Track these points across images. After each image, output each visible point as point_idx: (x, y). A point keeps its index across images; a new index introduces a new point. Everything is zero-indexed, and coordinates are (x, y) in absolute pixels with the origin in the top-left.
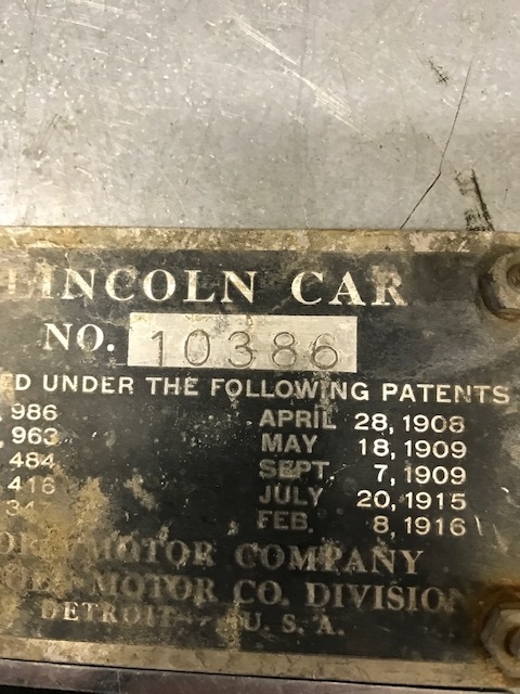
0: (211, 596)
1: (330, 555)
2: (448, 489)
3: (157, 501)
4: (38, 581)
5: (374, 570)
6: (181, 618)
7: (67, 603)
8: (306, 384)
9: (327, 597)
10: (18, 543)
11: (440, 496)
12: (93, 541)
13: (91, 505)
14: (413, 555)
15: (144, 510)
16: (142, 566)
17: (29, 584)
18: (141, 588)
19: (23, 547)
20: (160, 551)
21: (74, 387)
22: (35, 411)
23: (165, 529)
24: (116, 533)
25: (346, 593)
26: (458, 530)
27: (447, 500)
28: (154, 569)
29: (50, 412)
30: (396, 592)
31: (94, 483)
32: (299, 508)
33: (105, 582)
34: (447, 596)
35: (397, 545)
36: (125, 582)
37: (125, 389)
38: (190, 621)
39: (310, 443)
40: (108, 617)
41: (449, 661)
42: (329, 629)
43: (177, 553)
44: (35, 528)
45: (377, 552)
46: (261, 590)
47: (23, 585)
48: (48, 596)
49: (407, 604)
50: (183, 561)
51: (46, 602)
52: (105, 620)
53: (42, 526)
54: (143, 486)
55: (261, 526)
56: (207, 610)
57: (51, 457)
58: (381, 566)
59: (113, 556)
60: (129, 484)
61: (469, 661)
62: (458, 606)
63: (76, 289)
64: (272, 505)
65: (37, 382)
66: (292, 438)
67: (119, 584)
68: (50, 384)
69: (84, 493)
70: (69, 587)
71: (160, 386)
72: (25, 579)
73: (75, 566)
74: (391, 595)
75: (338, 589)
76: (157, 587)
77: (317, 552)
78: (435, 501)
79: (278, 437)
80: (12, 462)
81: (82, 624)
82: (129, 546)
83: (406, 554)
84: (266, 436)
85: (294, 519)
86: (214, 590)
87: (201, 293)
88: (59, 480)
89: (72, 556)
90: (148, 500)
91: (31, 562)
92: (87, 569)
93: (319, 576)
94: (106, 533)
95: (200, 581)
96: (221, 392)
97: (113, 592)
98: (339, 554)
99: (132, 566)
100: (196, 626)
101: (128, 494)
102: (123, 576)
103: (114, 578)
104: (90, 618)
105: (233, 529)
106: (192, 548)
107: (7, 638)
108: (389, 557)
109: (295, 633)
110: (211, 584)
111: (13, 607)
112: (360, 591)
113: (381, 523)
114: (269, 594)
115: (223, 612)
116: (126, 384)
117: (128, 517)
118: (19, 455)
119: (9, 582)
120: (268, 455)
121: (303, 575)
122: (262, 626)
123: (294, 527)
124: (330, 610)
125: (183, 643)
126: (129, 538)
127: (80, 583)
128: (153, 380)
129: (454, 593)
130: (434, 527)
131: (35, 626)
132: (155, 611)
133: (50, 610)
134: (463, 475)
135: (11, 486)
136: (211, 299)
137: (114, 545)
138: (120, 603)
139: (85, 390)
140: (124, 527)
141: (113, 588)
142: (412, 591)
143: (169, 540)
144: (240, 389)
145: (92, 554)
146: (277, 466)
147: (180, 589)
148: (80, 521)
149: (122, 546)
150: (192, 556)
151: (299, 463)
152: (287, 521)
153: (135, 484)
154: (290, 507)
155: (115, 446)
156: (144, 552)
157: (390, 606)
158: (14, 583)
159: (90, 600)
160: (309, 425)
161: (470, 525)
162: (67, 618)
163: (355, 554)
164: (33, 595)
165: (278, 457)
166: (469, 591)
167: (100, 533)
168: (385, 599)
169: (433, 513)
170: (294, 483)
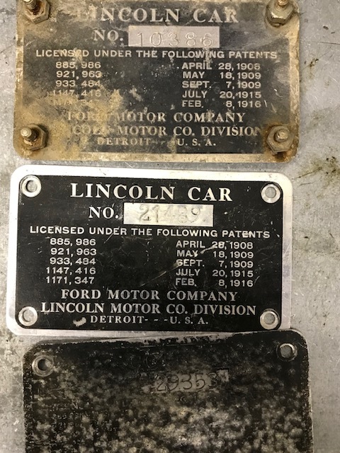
0: (165, 133)
1: (210, 116)
2: (254, 90)
3: (142, 98)
4: (95, 131)
5: (227, 121)
6: (153, 142)
7: (108, 139)
8: (200, 52)
9: (209, 132)
10: (86, 116)
11: (251, 93)
12: (117, 114)
13: (116, 100)
14: (241, 115)
15: (137, 101)
16: (137, 123)
17: (92, 132)
18: (137, 131)
19: (89, 117)
20: (144, 117)
21: (107, 55)
22: (91, 65)
23: (146, 108)
24: (127, 110)
25: (216, 130)
26: (258, 105)
27: (254, 94)
28: (142, 124)
29: (98, 65)
30: (235, 129)
31: (117, 92)
32: (198, 99)
33: (123, 129)
34: (254, 130)
35: (235, 112)
36: (131, 130)
37: (128, 55)
38: (157, 143)
39: (202, 75)
40: (125, 143)
41: (255, 153)
42: (210, 144)
43: (151, 117)
44: (93, 110)
45: (228, 114)
46: (184, 131)
47: (89, 132)
48: (100, 136)
49: (239, 133)
50: (153, 120)
51: (99, 138)
52: (123, 144)
53: (96, 109)
54: (137, 92)
55: (183, 106)
56: (163, 138)
57: (99, 82)
58: (229, 119)
59: (125, 119)
60: (131, 91)
61: (262, 153)
62: (258, 133)
63: (106, 17)
64: (188, 98)
65: (91, 53)
66: (195, 73)
67: (128, 130)
68: (97, 54)
69: (113, 95)
70: (108, 132)
71: (142, 54)
72: (90, 130)
73: (110, 124)
74: (233, 130)
75: (213, 128)
76: (143, 131)
77: (205, 115)
78: (249, 95)
79: (189, 73)
80: (82, 84)
81: (114, 146)
82: (132, 115)
83: (239, 114)
84: (184, 73)
85: (196, 103)
86: (165, 131)
87: (158, 18)
88: (102, 91)
89: (109, 120)
90: (139, 98)
91: (92, 123)
92: (115, 125)
93: (206, 124)
94: (123, 110)
95: (160, 128)
96: (167, 56)
97: (126, 133)
98: (213, 116)
99: (133, 123)
100: (159, 144)
101: (131, 95)
102: (130, 127)
103: (126, 128)
104: (117, 143)
105: (173, 107)
106: (157, 115)
107: (84, 153)
108: (232, 116)
109: (198, 145)
110: (165, 129)
111: (86, 141)
112: (222, 129)
113: (229, 104)
114: (187, 132)
115: (170, 139)
116: (129, 53)
117: (131, 104)
118: (85, 82)
119: (83, 132)
120: (186, 79)
121: (200, 124)
122: (185, 144)
123: (196, 106)
124: (210, 136)
125: (154, 152)
126: (132, 112)
127: (113, 130)
128: (139, 52)
129: (257, 128)
130: (249, 104)
131: (95, 148)
132: (143, 140)
133: (100, 141)
134: (260, 85)
135: (82, 94)
136: (161, 20)
137: (126, 115)
138: (129, 137)
139: (112, 56)
140: (129, 108)
141: (126, 132)
142: (241, 128)
143: (148, 112)
144: (174, 55)
145: (117, 119)
146: (189, 83)
147: (153, 131)
148: (112, 106)
149: (129, 116)
150: (157, 118)
151: (198, 82)
152: (194, 103)
153: (133, 91)
154: (195, 99)
155: (125, 77)
156: (138, 117)
157: (233, 134)
158: (85, 132)
159: (117, 137)
160: (201, 68)
161: (263, 104)
162: (108, 144)
163: (219, 115)
164: (94, 136)
165: (189, 80)
166: (262, 128)
167: (120, 111)
168: (231, 132)
169: (248, 99)
170: (196, 89)
